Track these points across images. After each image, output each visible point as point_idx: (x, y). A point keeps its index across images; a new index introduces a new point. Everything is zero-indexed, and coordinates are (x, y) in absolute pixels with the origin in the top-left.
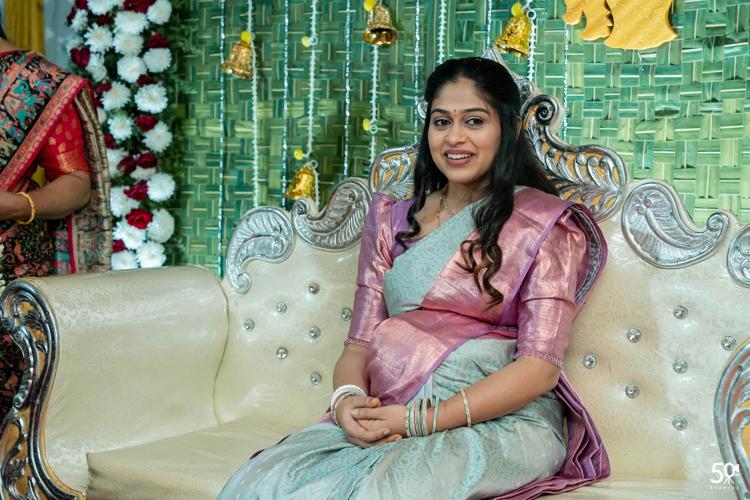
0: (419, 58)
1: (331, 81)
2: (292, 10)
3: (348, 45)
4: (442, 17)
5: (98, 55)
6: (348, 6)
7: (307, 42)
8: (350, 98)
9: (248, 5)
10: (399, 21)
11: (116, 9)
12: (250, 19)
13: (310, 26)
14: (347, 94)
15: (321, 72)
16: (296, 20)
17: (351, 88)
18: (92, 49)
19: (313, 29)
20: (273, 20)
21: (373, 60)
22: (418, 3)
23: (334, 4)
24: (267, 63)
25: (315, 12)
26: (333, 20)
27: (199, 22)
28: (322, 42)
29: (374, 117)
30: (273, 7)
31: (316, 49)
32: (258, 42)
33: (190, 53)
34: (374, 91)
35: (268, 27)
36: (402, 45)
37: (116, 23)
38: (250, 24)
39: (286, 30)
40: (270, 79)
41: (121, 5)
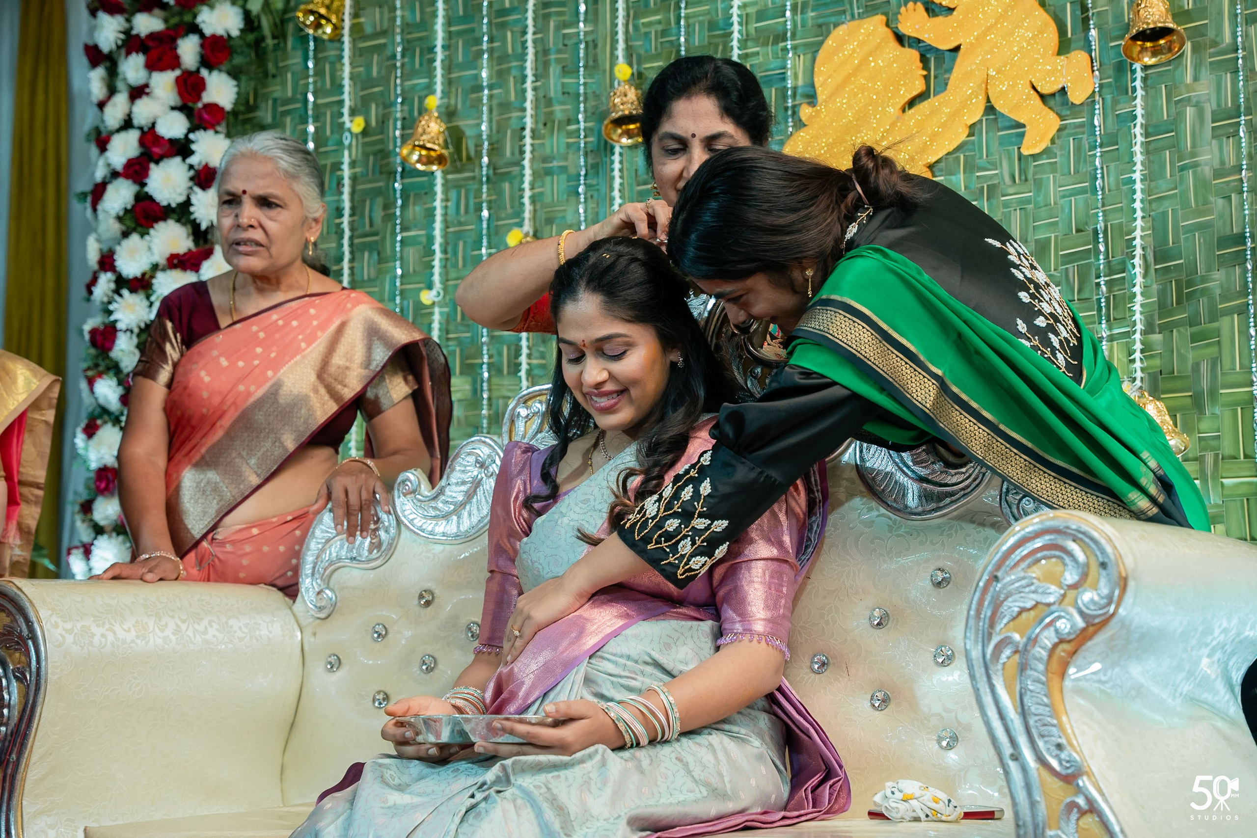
1: (461, 351)
2: (405, 255)
5: (128, 333)
6: (485, 245)
7: (427, 297)
8: (489, 372)
9: (343, 253)
11: (155, 267)
12: (346, 272)
13: (432, 275)
14: (485, 367)
15: (448, 339)
16: (411, 270)
17: (490, 357)
18: (119, 326)
19: (436, 278)
20: (380, 272)
23: (465, 243)
25: (438, 255)
26: (464, 265)
28: (448, 298)
30: (379, 254)
31: (441, 307)
34: (523, 359)
35: (371, 282)
37: (155, 287)
39: (398, 284)
41: (163, 262)
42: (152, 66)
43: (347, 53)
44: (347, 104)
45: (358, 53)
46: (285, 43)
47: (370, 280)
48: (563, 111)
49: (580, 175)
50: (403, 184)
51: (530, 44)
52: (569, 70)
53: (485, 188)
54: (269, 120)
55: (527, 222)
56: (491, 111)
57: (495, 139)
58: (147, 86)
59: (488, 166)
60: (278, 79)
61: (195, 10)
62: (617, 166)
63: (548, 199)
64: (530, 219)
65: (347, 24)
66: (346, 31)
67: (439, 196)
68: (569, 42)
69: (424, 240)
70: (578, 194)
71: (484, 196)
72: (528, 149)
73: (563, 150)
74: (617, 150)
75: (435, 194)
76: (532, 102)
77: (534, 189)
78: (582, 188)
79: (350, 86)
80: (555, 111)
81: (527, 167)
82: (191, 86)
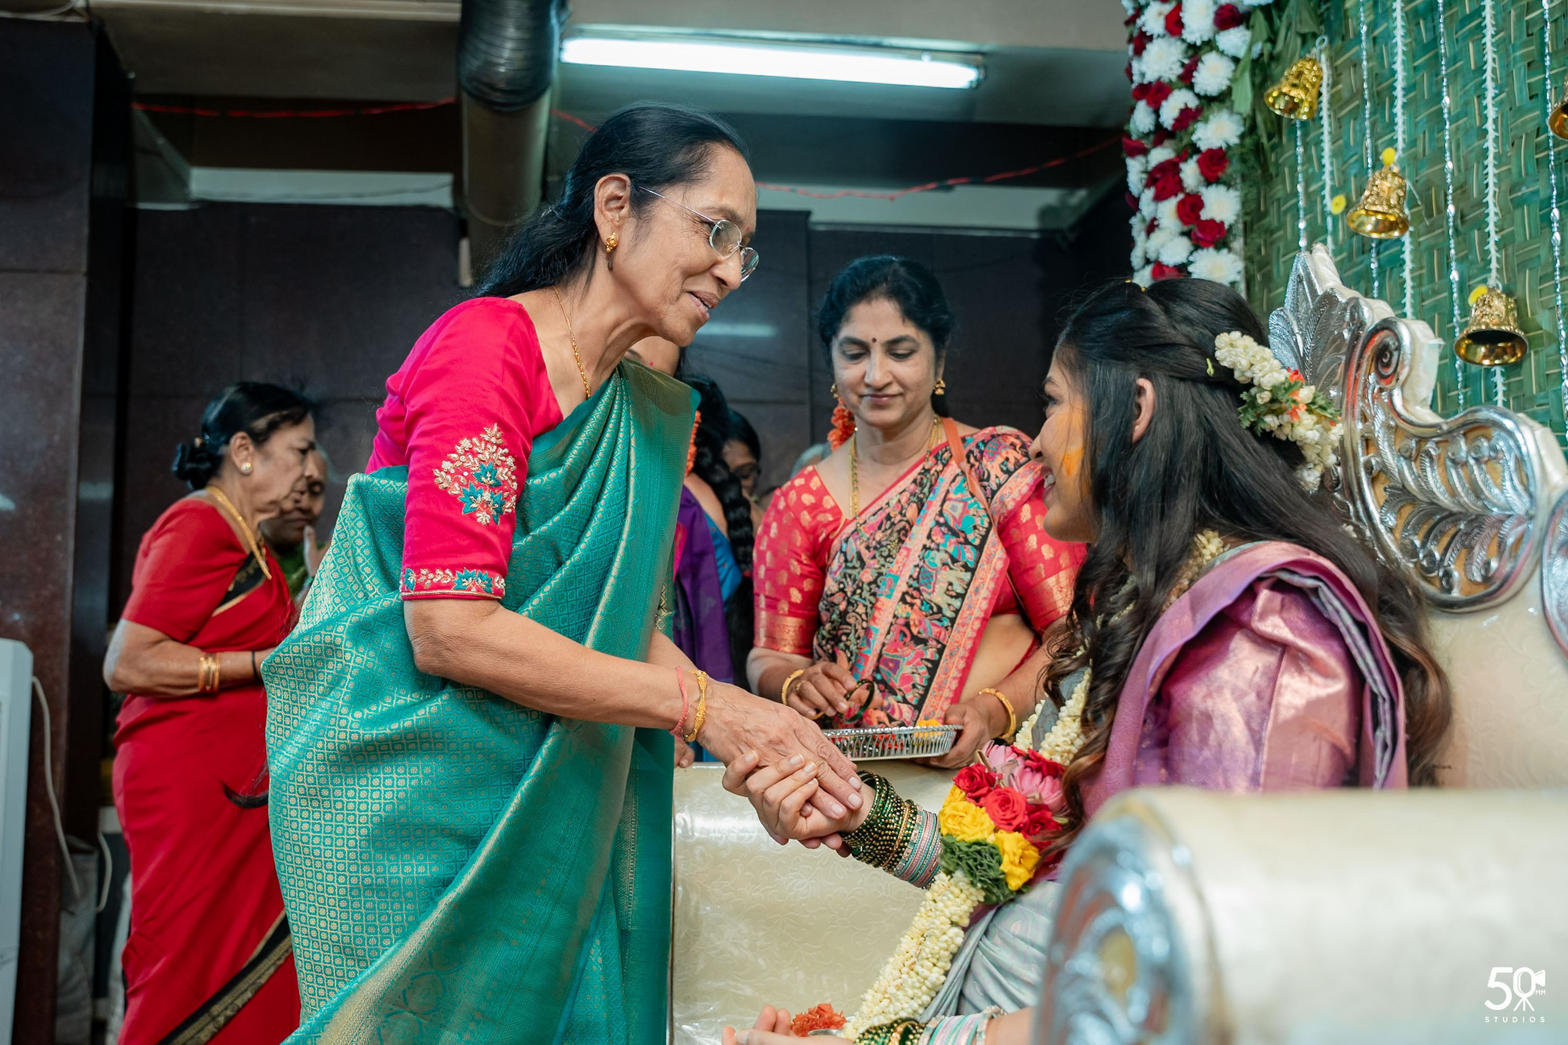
3: (1460, 379)
6: (1456, 312)
10: (1532, 314)
21: (1496, 394)
22: (1558, 273)
23: (1441, 316)
36: (1543, 355)
44: (1329, 184)
45: (1339, 123)
46: (1281, 138)
48: (1533, 119)
49: (1551, 198)
50: (1379, 261)
51: (1489, 48)
52: (1534, 65)
53: (1452, 241)
54: (1275, 224)
55: (1494, 274)
56: (1458, 147)
57: (1462, 180)
58: (1155, 219)
59: (1455, 217)
60: (1280, 179)
61: (1190, 129)
63: (1519, 239)
64: (1498, 270)
65: (1325, 98)
66: (1325, 105)
67: (1409, 266)
70: (1550, 222)
71: (1453, 252)
72: (1491, 180)
73: (1530, 170)
75: (1404, 262)
76: (1495, 121)
77: (1502, 230)
78: (1556, 212)
79: (1332, 164)
80: (1524, 123)
81: (1491, 204)
82: (1191, 207)
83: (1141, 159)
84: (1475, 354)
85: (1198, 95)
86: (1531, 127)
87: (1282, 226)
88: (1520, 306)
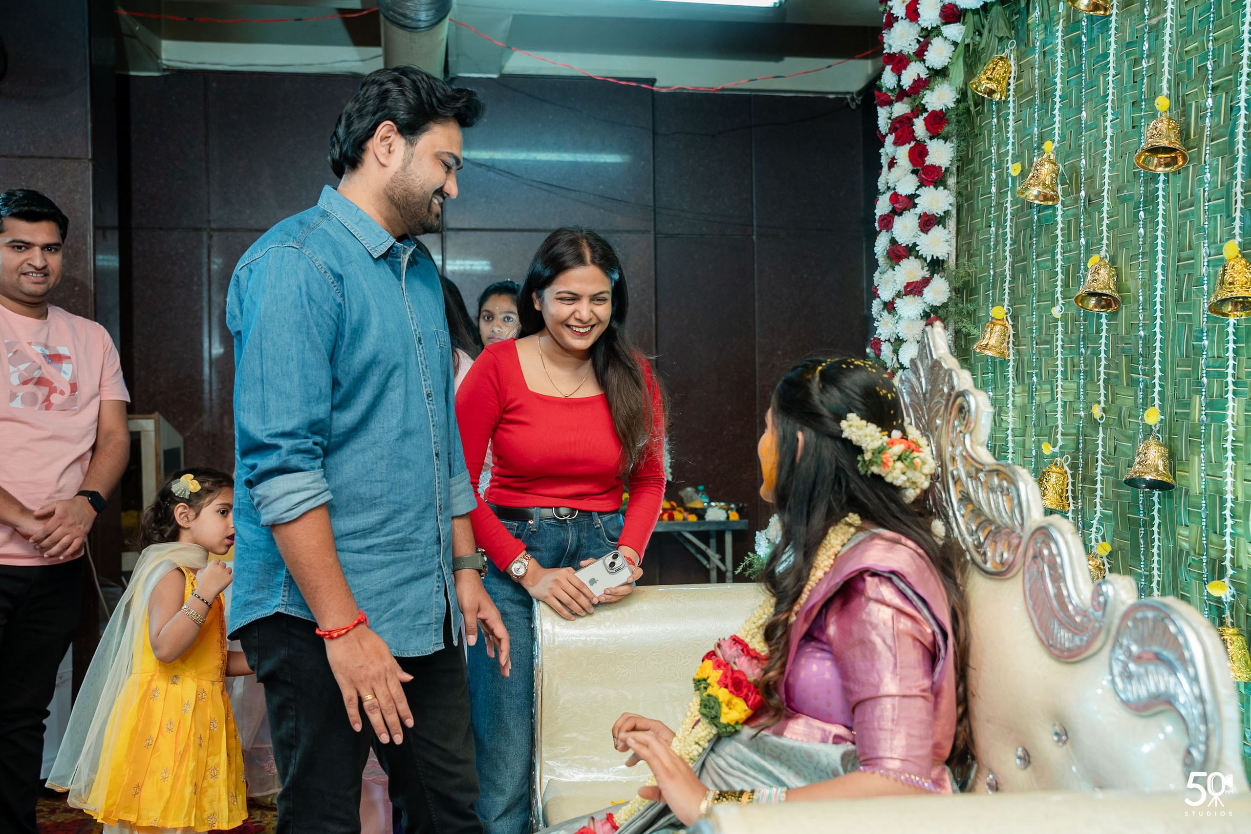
0: (1144, 324)
1: (1071, 359)
3: (1082, 315)
4: (1159, 271)
7: (1055, 312)
8: (1084, 379)
9: (1006, 277)
10: (1125, 280)
11: (899, 295)
12: (1007, 291)
13: (1056, 293)
14: (1082, 374)
15: (1064, 348)
17: (1085, 366)
18: (882, 338)
19: (1059, 296)
21: (1102, 331)
22: (1140, 256)
24: (1023, 341)
25: (1060, 277)
26: (1073, 285)
27: (976, 299)
29: (1102, 403)
32: (1014, 318)
33: (969, 334)
34: (1102, 369)
35: (1023, 300)
36: (1129, 309)
38: (1006, 297)
40: (1026, 358)
41: (902, 289)
42: (898, 143)
43: (1011, 111)
44: (1011, 152)
45: (1020, 108)
46: (983, 106)
47: (1023, 298)
48: (1135, 143)
49: (1139, 203)
50: (1039, 217)
51: (1111, 85)
53: (1082, 216)
54: (977, 171)
55: (1104, 248)
56: (1089, 150)
57: (1091, 174)
58: (893, 158)
59: (1085, 199)
60: (981, 138)
61: (921, 94)
62: (1160, 193)
63: (1121, 226)
64: (1107, 245)
65: (1012, 87)
66: (1011, 93)
67: (1060, 226)
68: (1138, 79)
69: (1049, 264)
70: (1139, 220)
71: (1082, 224)
72: (1106, 180)
73: (1131, 179)
74: (1162, 178)
75: (1057, 222)
76: (1112, 137)
77: (1112, 217)
78: (1142, 213)
79: (1014, 138)
80: (1129, 144)
81: (1106, 198)
82: (919, 154)
83: (887, 108)
84: (1088, 304)
85: (928, 68)
86: (1133, 147)
87: (981, 174)
88: (1118, 275)
